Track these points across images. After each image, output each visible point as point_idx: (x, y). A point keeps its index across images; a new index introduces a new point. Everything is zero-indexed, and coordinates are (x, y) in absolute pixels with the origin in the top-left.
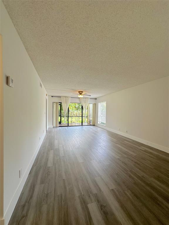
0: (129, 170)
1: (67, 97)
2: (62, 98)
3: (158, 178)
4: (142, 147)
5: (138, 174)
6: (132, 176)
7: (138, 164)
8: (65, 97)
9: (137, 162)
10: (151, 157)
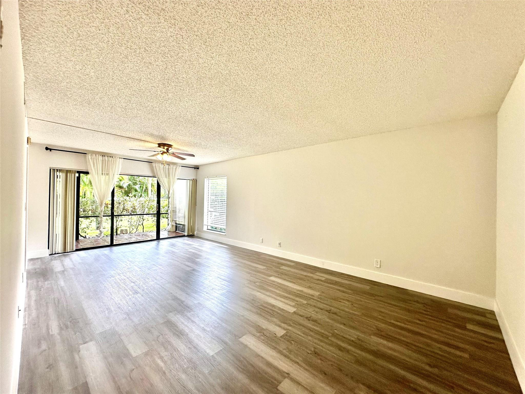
0: (331, 335)
1: (111, 156)
2: (89, 156)
3: (380, 333)
4: (318, 274)
5: (349, 337)
6: (343, 345)
7: (335, 314)
8: (103, 155)
9: (330, 310)
10: (344, 292)
